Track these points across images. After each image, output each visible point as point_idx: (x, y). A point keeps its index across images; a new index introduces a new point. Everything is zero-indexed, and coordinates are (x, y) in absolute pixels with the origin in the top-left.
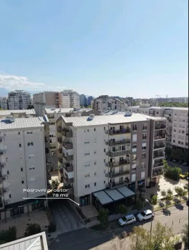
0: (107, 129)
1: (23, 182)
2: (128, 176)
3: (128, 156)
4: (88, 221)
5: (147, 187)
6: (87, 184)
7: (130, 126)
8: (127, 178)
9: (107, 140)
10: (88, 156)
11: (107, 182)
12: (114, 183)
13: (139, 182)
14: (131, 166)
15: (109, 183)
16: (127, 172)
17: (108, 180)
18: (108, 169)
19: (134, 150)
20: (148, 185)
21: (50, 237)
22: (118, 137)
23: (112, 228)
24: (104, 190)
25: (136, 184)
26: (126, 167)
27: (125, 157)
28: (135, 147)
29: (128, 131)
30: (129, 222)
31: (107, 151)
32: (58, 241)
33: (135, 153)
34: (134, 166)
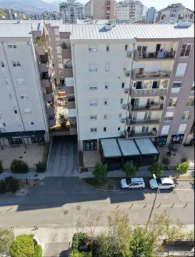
0: (131, 48)
1: (16, 112)
2: (157, 126)
3: (162, 98)
4: (85, 170)
5: (186, 145)
6: (93, 127)
7: (175, 46)
8: (154, 129)
9: (129, 69)
10: (95, 91)
11: (122, 129)
12: (133, 131)
13: (173, 136)
14: (164, 114)
15: (125, 132)
16: (156, 121)
17: (124, 127)
18: (125, 114)
19: (176, 90)
20: (188, 142)
21: (36, 178)
22: (150, 66)
23: (110, 187)
24: (116, 138)
25: (169, 138)
26: (155, 114)
27: (157, 99)
28: (179, 85)
29: (169, 56)
30: (133, 187)
31: (127, 86)
32: (42, 184)
33: (175, 95)
34: (169, 114)
